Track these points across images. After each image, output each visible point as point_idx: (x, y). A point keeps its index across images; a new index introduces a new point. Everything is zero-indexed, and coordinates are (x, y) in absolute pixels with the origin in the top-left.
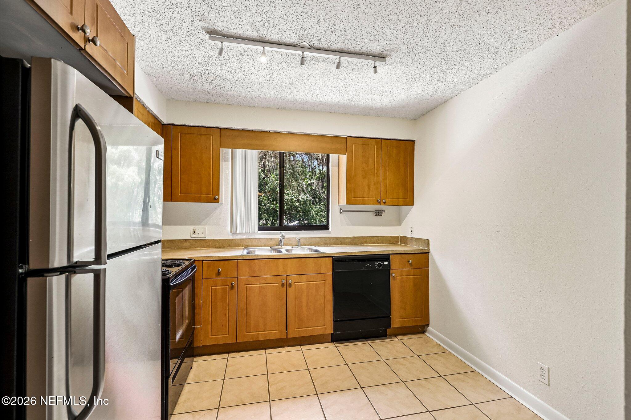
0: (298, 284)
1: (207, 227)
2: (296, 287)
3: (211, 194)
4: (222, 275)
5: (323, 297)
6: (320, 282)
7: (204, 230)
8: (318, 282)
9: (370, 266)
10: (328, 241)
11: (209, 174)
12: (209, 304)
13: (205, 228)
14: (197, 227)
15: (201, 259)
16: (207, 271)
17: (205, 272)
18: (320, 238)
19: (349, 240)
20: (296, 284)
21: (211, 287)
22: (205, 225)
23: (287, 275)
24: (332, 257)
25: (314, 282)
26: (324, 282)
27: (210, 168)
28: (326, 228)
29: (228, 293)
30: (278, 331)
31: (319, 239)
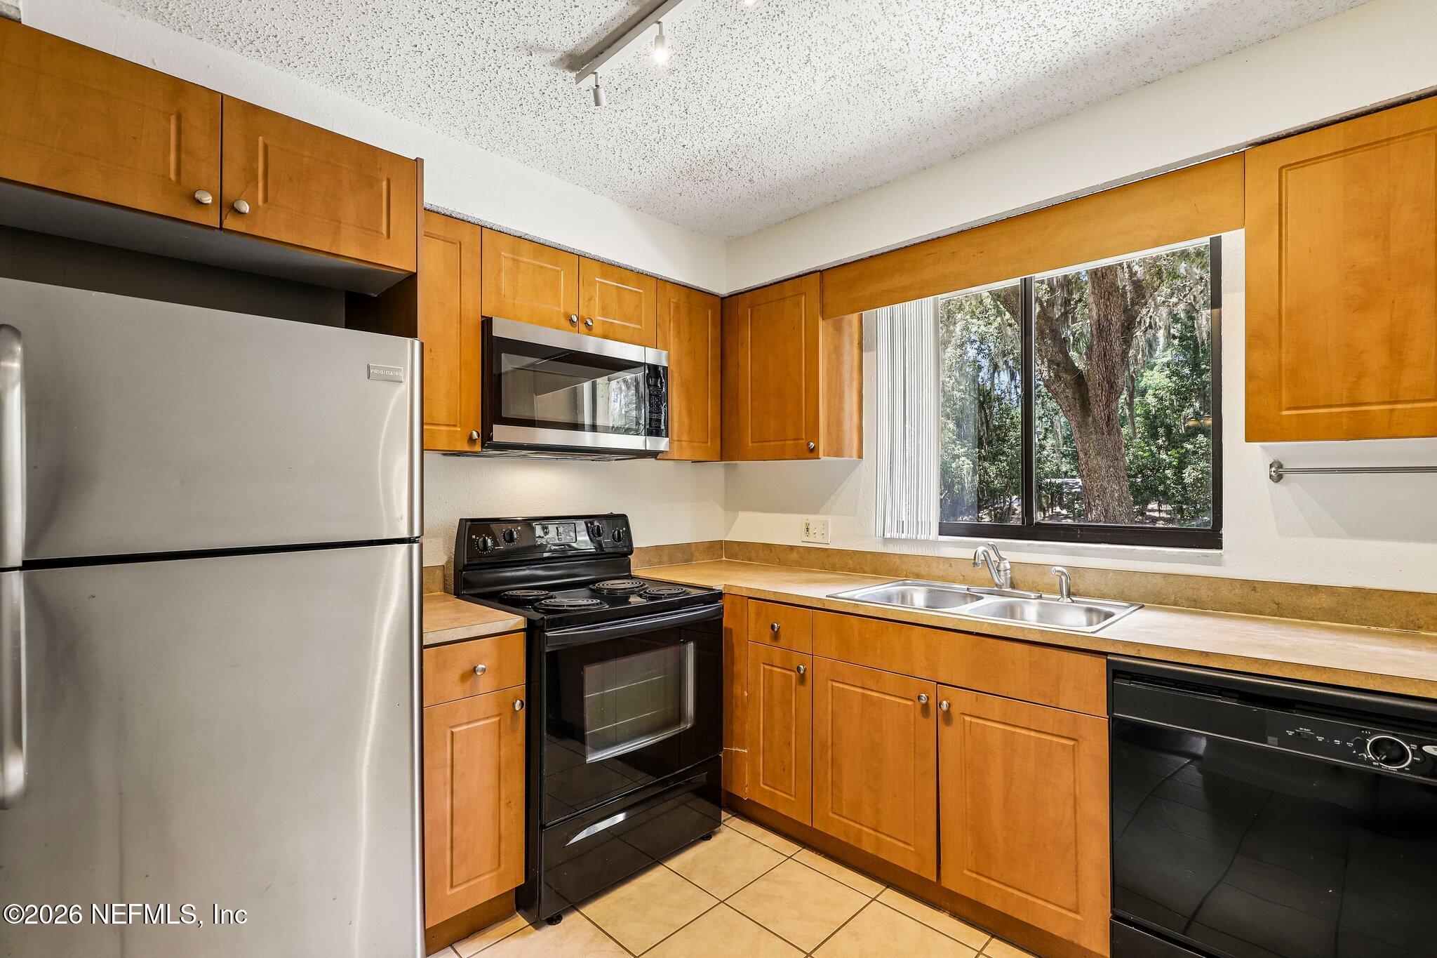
0: (974, 720)
1: (830, 519)
2: (967, 729)
3: (803, 439)
4: (783, 641)
5: (1071, 801)
6: (1055, 739)
7: (825, 524)
8: (1048, 737)
9: (1320, 739)
10: (1204, 593)
11: (799, 389)
12: (760, 706)
13: (827, 522)
14: (812, 518)
15: (745, 593)
16: (756, 623)
17: (752, 625)
18: (1166, 576)
19: (1325, 601)
20: (967, 718)
21: (762, 665)
22: (827, 513)
23: (938, 683)
24: (1106, 654)
25: (1033, 734)
26: (1071, 743)
27: (800, 375)
28: (1211, 538)
29: (794, 691)
30: (913, 850)
31: (1160, 580)
